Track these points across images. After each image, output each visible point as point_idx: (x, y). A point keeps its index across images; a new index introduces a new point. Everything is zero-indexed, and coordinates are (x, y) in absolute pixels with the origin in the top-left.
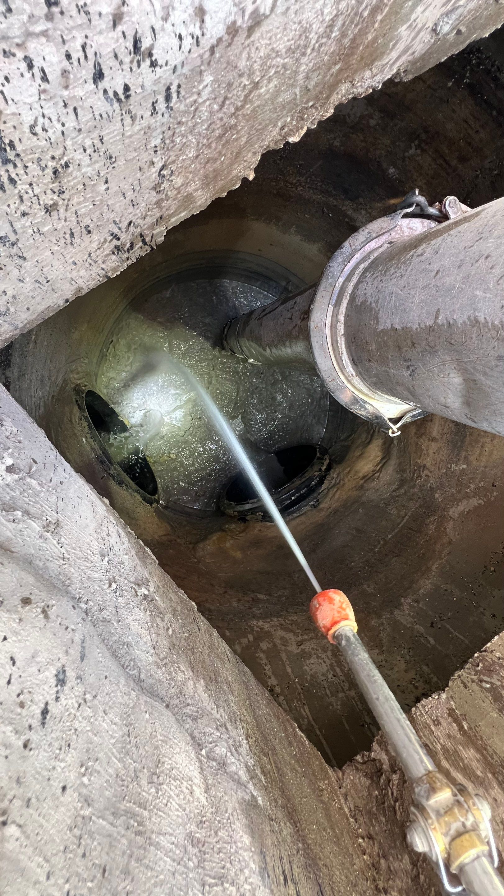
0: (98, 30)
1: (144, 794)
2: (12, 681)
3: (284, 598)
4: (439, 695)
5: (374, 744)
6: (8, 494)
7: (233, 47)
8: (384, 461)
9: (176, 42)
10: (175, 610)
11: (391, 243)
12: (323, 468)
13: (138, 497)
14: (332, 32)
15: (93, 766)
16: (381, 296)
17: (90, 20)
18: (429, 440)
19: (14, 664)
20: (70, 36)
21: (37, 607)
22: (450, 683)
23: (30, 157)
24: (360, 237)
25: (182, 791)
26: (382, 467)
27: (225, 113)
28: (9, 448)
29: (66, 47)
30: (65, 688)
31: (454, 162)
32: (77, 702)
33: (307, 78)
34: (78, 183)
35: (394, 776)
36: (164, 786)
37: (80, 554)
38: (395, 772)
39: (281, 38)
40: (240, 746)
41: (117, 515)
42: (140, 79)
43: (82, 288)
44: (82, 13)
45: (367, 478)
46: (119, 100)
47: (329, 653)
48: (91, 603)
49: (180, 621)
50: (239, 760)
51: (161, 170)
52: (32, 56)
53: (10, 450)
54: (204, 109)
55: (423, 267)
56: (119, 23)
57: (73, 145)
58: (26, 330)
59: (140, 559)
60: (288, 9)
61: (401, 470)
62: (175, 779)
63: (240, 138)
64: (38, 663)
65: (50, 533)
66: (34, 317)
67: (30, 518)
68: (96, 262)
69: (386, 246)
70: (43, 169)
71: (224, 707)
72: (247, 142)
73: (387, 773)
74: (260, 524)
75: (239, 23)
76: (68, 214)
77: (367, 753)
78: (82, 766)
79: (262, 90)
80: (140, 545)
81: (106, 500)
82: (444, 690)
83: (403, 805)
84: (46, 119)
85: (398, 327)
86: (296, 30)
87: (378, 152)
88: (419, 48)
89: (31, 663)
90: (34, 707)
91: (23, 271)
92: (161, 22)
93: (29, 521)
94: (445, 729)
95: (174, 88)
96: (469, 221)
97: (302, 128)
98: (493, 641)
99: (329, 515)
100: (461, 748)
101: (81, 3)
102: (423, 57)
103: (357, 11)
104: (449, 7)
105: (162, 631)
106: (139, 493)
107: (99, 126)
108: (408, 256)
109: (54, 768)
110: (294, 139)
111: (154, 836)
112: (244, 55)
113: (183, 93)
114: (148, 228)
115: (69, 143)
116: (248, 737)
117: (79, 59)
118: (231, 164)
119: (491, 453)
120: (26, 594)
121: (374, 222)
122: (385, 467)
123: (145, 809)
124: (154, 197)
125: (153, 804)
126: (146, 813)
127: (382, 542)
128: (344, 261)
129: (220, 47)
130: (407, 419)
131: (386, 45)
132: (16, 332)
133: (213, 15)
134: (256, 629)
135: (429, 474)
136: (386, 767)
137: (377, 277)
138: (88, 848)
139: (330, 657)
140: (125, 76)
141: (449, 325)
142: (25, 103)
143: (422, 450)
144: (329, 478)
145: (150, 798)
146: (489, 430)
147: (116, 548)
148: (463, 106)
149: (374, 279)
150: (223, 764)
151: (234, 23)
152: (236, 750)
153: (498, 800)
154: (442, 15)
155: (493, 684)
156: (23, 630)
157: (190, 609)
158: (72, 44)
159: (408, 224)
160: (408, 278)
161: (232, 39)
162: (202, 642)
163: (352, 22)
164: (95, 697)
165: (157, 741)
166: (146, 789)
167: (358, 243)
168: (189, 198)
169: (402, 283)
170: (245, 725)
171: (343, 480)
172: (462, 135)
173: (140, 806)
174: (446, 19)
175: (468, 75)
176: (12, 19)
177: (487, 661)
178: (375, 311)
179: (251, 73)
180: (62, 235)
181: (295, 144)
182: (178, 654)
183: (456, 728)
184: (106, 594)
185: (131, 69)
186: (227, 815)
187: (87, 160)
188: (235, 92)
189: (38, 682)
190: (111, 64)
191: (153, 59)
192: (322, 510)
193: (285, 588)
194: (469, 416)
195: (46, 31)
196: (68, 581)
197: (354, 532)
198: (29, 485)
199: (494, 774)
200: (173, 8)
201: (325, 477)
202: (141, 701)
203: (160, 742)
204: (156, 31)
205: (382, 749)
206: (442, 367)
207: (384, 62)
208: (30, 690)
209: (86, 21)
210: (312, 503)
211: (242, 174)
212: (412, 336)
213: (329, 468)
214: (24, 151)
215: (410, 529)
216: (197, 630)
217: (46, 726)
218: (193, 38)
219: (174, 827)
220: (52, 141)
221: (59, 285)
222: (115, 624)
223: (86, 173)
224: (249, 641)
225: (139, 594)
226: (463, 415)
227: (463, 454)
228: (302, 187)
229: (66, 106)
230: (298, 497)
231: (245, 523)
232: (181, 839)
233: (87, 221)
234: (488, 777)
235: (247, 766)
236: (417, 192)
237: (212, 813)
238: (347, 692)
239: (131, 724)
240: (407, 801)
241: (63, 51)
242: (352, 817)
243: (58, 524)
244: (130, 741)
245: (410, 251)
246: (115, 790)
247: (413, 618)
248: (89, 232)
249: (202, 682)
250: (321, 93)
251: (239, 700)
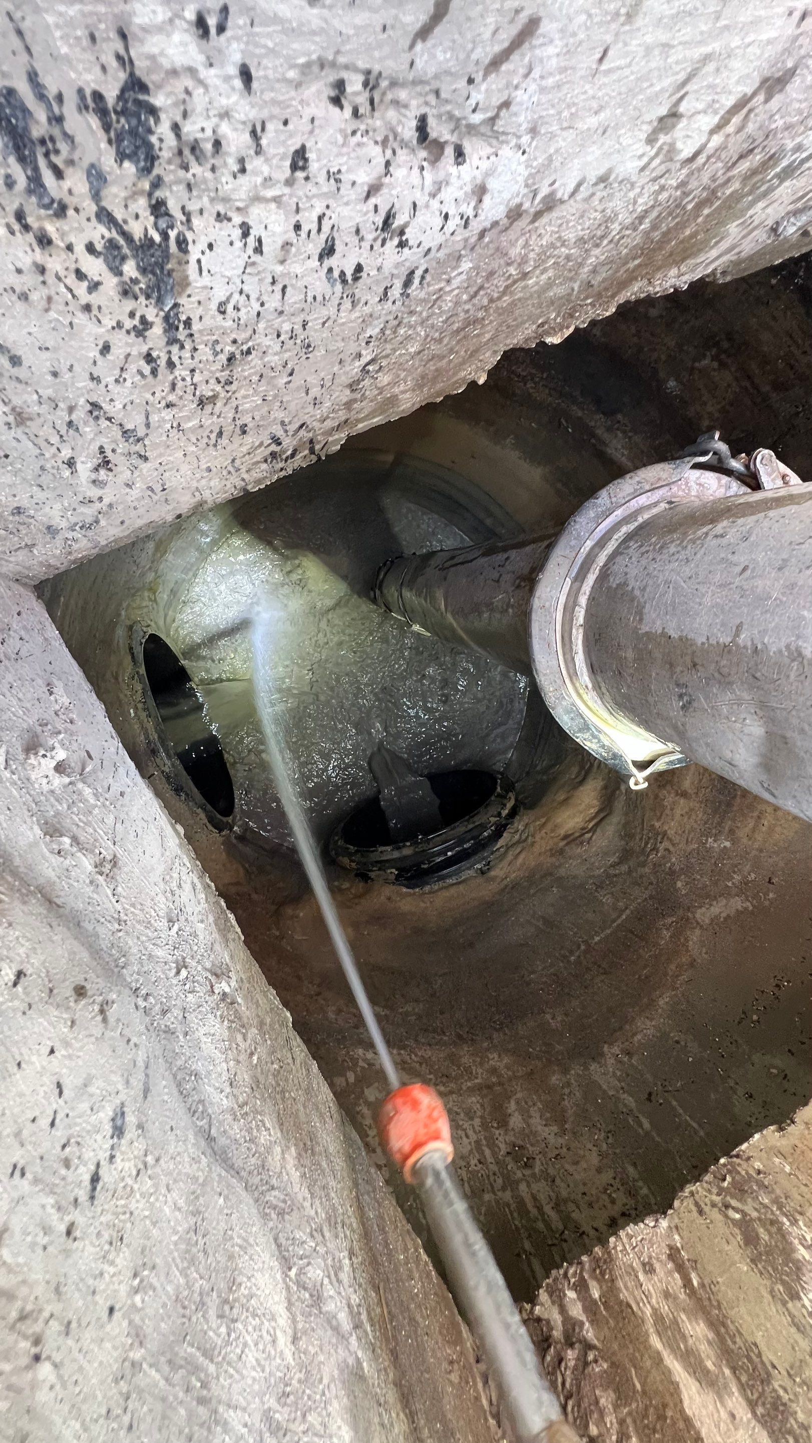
0: (345, 200)
1: (211, 1333)
2: (57, 1121)
3: (414, 1018)
4: (657, 1221)
5: (541, 1291)
6: (52, 806)
7: (509, 232)
8: (602, 815)
9: (439, 221)
10: (262, 1024)
11: (670, 503)
12: (505, 813)
13: (203, 816)
14: (641, 224)
15: (148, 1276)
16: (651, 582)
17: (338, 189)
18: (677, 794)
19: (61, 1093)
20: (308, 205)
21: (94, 1002)
22: (676, 1203)
23: (205, 338)
24: (625, 486)
25: (261, 1337)
26: (597, 825)
27: (474, 305)
28: (60, 732)
29: (298, 217)
30: (123, 1141)
31: (766, 388)
32: (136, 1166)
33: (594, 271)
34: (255, 374)
35: (569, 1352)
36: (239, 1325)
37: (141, 916)
38: (571, 1345)
39: (574, 226)
40: (341, 1268)
41: (193, 855)
42: (380, 260)
43: (206, 502)
44: (332, 181)
45: (571, 839)
46: (344, 281)
47: (477, 1122)
48: (151, 1000)
49: (269, 1042)
50: (340, 1293)
51: (368, 364)
52: (251, 223)
53: (62, 736)
54: (449, 298)
55: (722, 555)
56: (374, 195)
57: (265, 329)
58: (108, 550)
59: (219, 930)
60: (593, 194)
61: (627, 834)
62: (255, 1315)
63: (483, 334)
64: (92, 1095)
65: (104, 877)
66: (126, 533)
67: (80, 850)
68: (238, 470)
69: (663, 506)
70: (216, 354)
71: (321, 1198)
72: (492, 339)
73: (559, 1346)
74: (393, 887)
75: (527, 205)
76: (226, 409)
77: (528, 1306)
78: (135, 1275)
79: (531, 282)
80: (221, 907)
81: (179, 828)
82: (664, 1213)
83: (579, 1406)
84: (244, 296)
85: (674, 634)
86: (595, 219)
87: (655, 355)
88: (748, 248)
89: (82, 1095)
90: (82, 1169)
91: (136, 473)
92: (427, 198)
93: (79, 854)
94: (661, 1281)
95: (418, 273)
96: (798, 504)
97: (568, 328)
98: (751, 1141)
99: (503, 890)
100: (684, 1317)
101: (334, 169)
102: (750, 258)
103: (680, 204)
104: (799, 205)
105: (242, 1058)
106: (204, 810)
107: (307, 310)
108: (699, 533)
109: (101, 1274)
110: (554, 340)
111: (221, 1409)
112: (521, 242)
113: (428, 278)
114: (323, 434)
115: (262, 325)
116: (352, 1254)
117: (310, 232)
118: (463, 363)
119: (771, 829)
120: (79, 980)
121: (649, 467)
122: (603, 823)
123: (212, 1361)
124: (347, 395)
125: (223, 1352)
126: (212, 1368)
127: (583, 947)
128: (598, 517)
129: (493, 231)
130: (659, 766)
131: (706, 242)
132: (93, 551)
133: (496, 195)
134: (361, 1063)
135: (671, 849)
136: (557, 1334)
137: (647, 552)
138: (136, 1415)
139: (478, 1129)
140: (361, 255)
141: (756, 650)
142: (223, 276)
143: (664, 808)
144: (510, 829)
145: (219, 1342)
146: (795, 811)
147: (189, 910)
148: (789, 313)
149: (643, 554)
150: (318, 1299)
151: (521, 205)
152: (336, 1275)
153: (737, 1417)
154: (788, 213)
155: (744, 1214)
156: (75, 1038)
157: (283, 1024)
158: (307, 214)
159: (698, 478)
160: (697, 566)
161: (511, 224)
162: (296, 1082)
163: (670, 214)
164: (157, 1160)
165: (233, 1246)
166: (214, 1326)
167: (621, 495)
168: (393, 401)
169: (687, 571)
170: (348, 1233)
171: (533, 836)
172: (782, 353)
173: (205, 1354)
174: (792, 220)
175: (801, 273)
176: (242, 179)
177: (739, 1173)
178: (639, 602)
179: (524, 260)
180: (207, 433)
181: (554, 346)
182: (263, 1099)
183: (680, 1282)
184: (171, 986)
185: (372, 247)
186: (321, 1387)
187: (277, 348)
188: (495, 282)
189: (89, 1128)
190: (348, 240)
191: (404, 238)
192: (493, 879)
193: (417, 1001)
194: (766, 785)
195: (280, 196)
196: (123, 959)
197: (540, 924)
198: (80, 793)
199: (734, 1370)
200: (447, 183)
201: (505, 827)
202: (214, 1175)
203: (237, 1249)
204: (418, 208)
205: (553, 1303)
206: (735, 707)
207: (699, 261)
208: (79, 1139)
209: (334, 188)
210: (478, 866)
211: (470, 378)
212: (694, 652)
213: (513, 813)
214: (200, 331)
215: (632, 932)
216: (290, 1061)
217: (96, 1202)
218: (462, 218)
219: (249, 1397)
220: (242, 322)
221: (176, 496)
222: (181, 1037)
223: (269, 362)
224: (347, 1083)
225: (217, 991)
226: (756, 782)
227: (728, 824)
228: (535, 383)
229: (274, 282)
230: (458, 852)
231: (366, 882)
232: (256, 1420)
233: (247, 419)
234: (723, 1374)
235: (349, 1306)
236: (717, 436)
237: (300, 1381)
238: (499, 1193)
239: (199, 1213)
240: (586, 1400)
241: (293, 221)
242: (493, 1417)
243: (114, 862)
244: (197, 1241)
245: (703, 525)
246: (173, 1322)
247: (619, 1081)
248: (244, 432)
249: (293, 1149)
250: (606, 289)
251: (342, 1188)
